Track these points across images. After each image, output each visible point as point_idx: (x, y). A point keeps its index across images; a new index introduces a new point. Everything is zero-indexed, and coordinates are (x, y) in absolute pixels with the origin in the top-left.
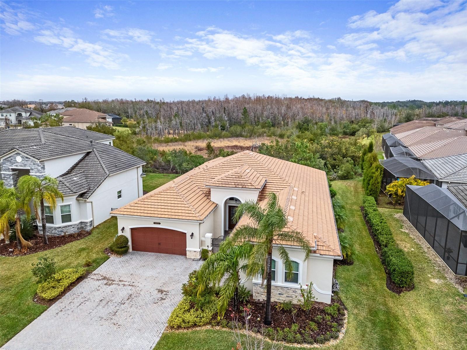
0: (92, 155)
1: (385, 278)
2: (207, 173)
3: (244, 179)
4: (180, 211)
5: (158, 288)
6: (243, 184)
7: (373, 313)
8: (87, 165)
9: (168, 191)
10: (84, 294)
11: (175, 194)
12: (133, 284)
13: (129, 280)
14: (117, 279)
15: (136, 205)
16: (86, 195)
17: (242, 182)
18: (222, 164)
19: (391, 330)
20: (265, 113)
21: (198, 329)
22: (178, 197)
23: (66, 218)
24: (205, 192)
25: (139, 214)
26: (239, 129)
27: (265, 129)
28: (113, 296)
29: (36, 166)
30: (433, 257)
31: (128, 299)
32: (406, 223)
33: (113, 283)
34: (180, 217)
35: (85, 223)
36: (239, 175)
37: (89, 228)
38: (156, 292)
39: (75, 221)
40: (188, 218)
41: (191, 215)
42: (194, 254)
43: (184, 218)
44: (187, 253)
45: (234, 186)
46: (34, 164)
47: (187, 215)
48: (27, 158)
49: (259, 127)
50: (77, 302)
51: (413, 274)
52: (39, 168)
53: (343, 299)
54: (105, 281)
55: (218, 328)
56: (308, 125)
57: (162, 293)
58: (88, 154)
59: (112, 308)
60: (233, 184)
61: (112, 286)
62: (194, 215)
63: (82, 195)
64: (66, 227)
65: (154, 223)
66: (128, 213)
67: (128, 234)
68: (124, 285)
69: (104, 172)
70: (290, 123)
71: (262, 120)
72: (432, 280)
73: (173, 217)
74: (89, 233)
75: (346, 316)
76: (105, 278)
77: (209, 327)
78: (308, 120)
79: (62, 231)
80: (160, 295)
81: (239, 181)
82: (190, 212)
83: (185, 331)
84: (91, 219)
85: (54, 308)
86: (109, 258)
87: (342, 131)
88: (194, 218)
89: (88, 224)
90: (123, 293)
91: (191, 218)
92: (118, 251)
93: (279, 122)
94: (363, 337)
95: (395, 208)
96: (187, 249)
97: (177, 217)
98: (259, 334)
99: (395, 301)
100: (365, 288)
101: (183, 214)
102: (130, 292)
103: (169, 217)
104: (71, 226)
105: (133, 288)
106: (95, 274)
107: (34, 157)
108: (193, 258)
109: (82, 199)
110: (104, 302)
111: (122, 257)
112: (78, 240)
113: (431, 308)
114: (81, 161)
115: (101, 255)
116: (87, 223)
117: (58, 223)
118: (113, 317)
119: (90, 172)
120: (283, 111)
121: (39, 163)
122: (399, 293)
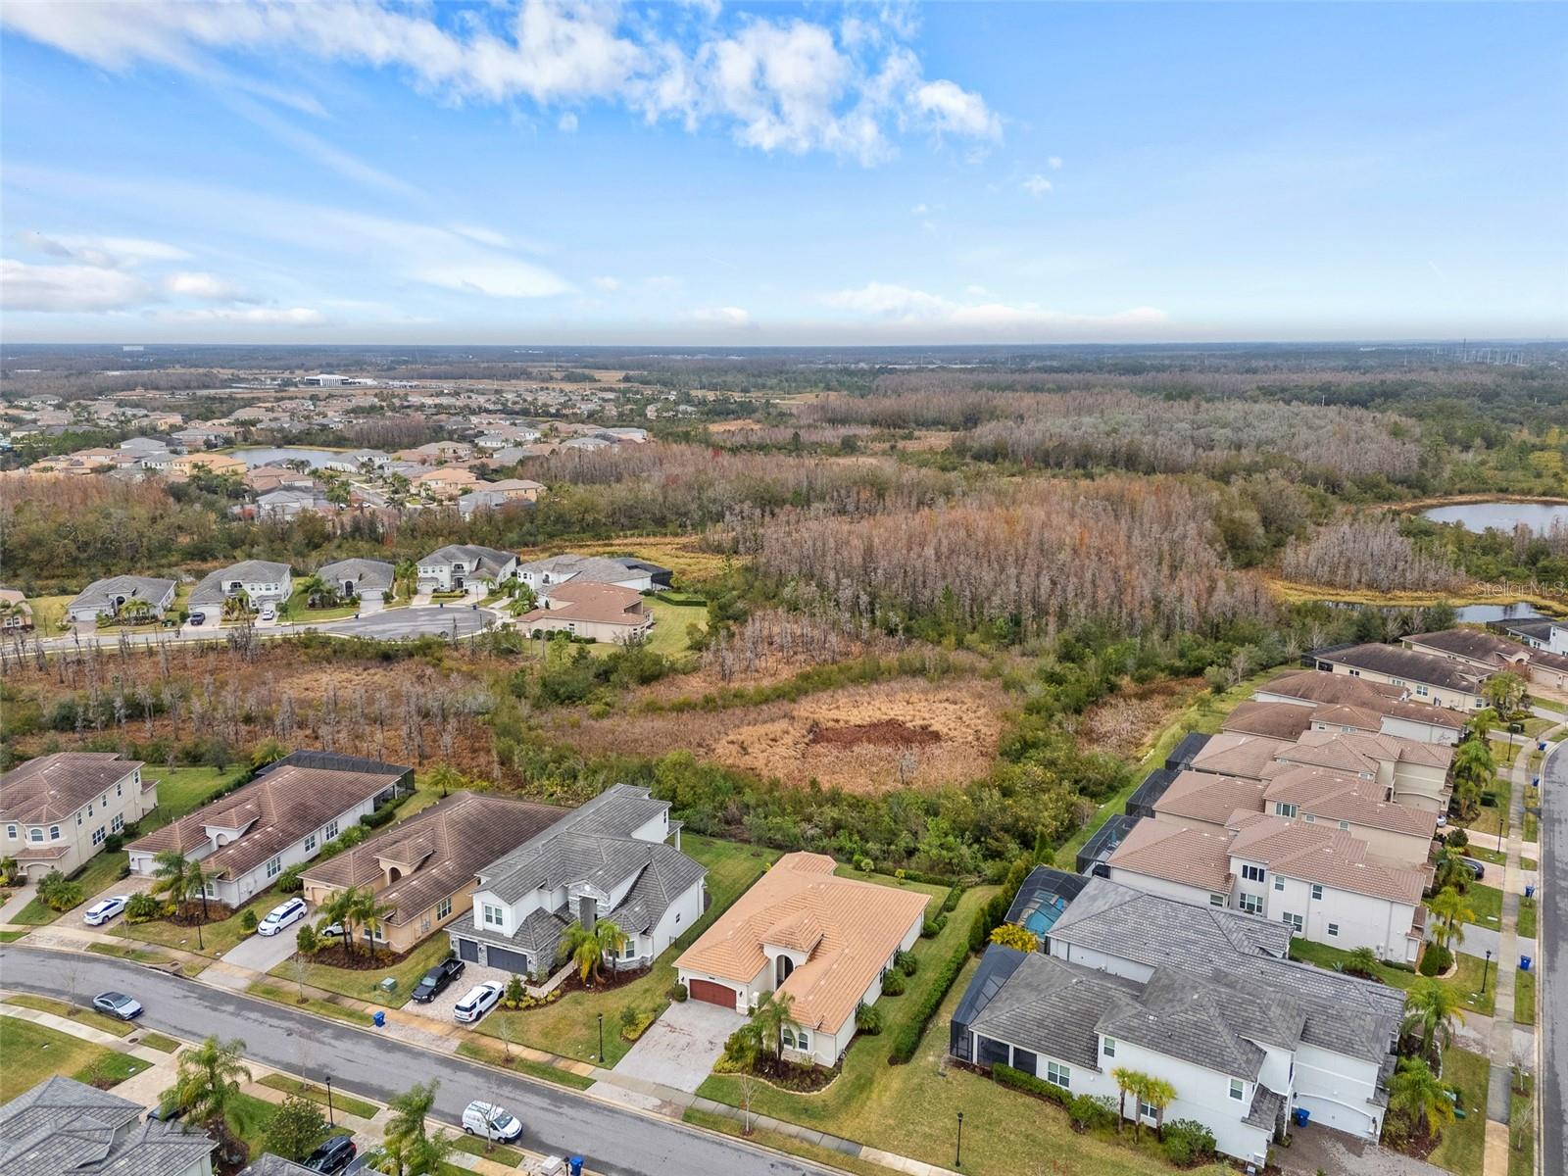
2: (767, 914)
3: (795, 938)
4: (732, 970)
5: (709, 1039)
6: (793, 944)
7: (859, 1077)
8: (644, 888)
10: (655, 1038)
11: (730, 948)
12: (690, 1033)
13: (687, 1029)
14: (678, 1027)
15: (693, 957)
16: (649, 930)
17: (793, 941)
21: (732, 1074)
22: (732, 953)
23: (630, 954)
25: (699, 967)
28: (676, 1044)
29: (603, 897)
31: (687, 1047)
33: (675, 1030)
35: (646, 958)
38: (707, 1042)
39: (637, 958)
42: (743, 1009)
44: (737, 1008)
45: (785, 945)
46: (601, 895)
48: (594, 885)
50: (651, 1044)
53: (844, 1065)
54: (669, 1028)
55: (746, 1075)
58: (645, 868)
61: (674, 1033)
64: (631, 962)
65: (710, 978)
66: (685, 967)
67: (687, 983)
68: (684, 1034)
69: (664, 899)
74: (650, 969)
75: (836, 1078)
77: (740, 1074)
79: (625, 967)
81: (790, 940)
82: (740, 972)
83: (724, 1075)
84: (650, 955)
86: (671, 1004)
89: (649, 959)
90: (682, 1041)
92: (679, 999)
94: (839, 1092)
96: (737, 1004)
98: (772, 1083)
99: (884, 1071)
100: (870, 1058)
104: (635, 961)
106: (661, 1020)
108: (742, 1013)
109: (644, 934)
110: (670, 1046)
111: (682, 1005)
112: (642, 976)
113: (906, 1079)
114: (639, 877)
115: (664, 1001)
117: (623, 958)
118: (677, 1060)
119: (649, 896)
121: (605, 894)
122: (893, 1065)
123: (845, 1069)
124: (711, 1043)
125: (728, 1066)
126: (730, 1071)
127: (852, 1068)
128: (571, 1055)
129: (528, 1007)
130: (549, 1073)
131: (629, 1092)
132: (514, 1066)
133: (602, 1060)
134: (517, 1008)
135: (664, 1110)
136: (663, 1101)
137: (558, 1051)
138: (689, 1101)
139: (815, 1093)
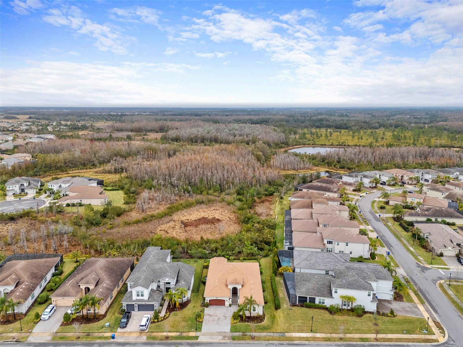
5: (223, 316)
8: (181, 275)
9: (217, 287)
13: (215, 314)
15: (210, 293)
19: (274, 319)
22: (221, 289)
24: (225, 285)
32: (283, 285)
45: (235, 283)
48: (170, 279)
55: (241, 323)
56: (243, 190)
58: (179, 270)
59: (217, 322)
65: (216, 298)
66: (209, 296)
67: (208, 302)
70: (231, 186)
72: (285, 306)
74: (190, 301)
75: (265, 317)
76: (209, 315)
85: (203, 323)
86: (204, 309)
87: (264, 193)
94: (269, 321)
95: (281, 278)
96: (225, 304)
98: (249, 323)
99: (276, 312)
100: (270, 310)
104: (186, 299)
105: (217, 317)
106: (205, 314)
108: (227, 306)
110: (213, 321)
111: (208, 308)
113: (283, 313)
114: (178, 273)
119: (185, 279)
120: (225, 176)
123: (266, 314)
124: (225, 317)
125: (235, 321)
126: (236, 323)
127: (268, 313)
128: (185, 331)
129: (162, 320)
130: (183, 338)
131: (211, 337)
132: (170, 339)
133: (196, 330)
134: (158, 321)
135: (225, 339)
136: (223, 336)
137: (180, 331)
138: (230, 334)
139: (263, 323)
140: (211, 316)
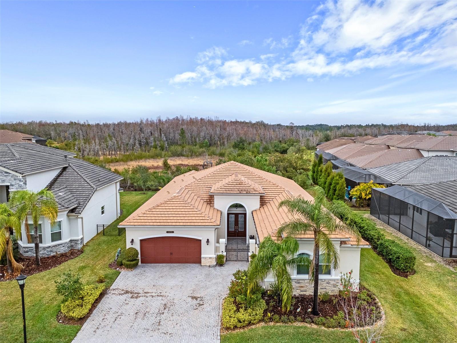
0: (69, 170)
1: (388, 266)
2: (201, 183)
3: (245, 186)
4: (193, 218)
5: (190, 295)
6: (247, 190)
7: (397, 295)
8: (67, 180)
9: (174, 200)
10: (114, 309)
11: (182, 203)
12: (161, 294)
13: (155, 291)
14: (141, 291)
15: (145, 215)
16: (77, 210)
17: (244, 188)
18: (212, 174)
19: (419, 307)
20: (202, 134)
21: (253, 327)
22: (186, 205)
23: (56, 236)
24: (205, 200)
25: (151, 224)
26: (179, 149)
27: (204, 149)
28: (147, 308)
29: (18, 182)
30: (415, 246)
31: (165, 309)
32: (377, 221)
33: (139, 295)
34: (196, 224)
35: (76, 240)
36: (239, 182)
37: (80, 246)
38: (190, 299)
39: (65, 239)
40: (204, 224)
41: (206, 221)
42: (210, 260)
43: (200, 224)
44: (202, 260)
45: (239, 192)
46: (15, 179)
47: (202, 221)
48: (6, 172)
49: (198, 146)
50: (110, 317)
51: (415, 259)
52: (22, 183)
53: (366, 286)
54: (130, 295)
55: (272, 324)
56: (243, 145)
57: (197, 299)
58: (65, 169)
59: (153, 320)
60: (237, 190)
61: (139, 299)
62: (209, 221)
63: (73, 211)
64: (56, 246)
65: (167, 232)
66: (139, 224)
67: (137, 246)
68: (153, 296)
69: (90, 186)
70: (226, 143)
71: (199, 140)
72: (426, 264)
73: (188, 224)
74: (82, 251)
75: (377, 300)
76: (127, 292)
77: (263, 324)
78: (243, 140)
79: (51, 251)
80: (195, 302)
81: (241, 188)
82: (204, 218)
83: (242, 330)
84: (81, 237)
85: (87, 326)
86: (120, 273)
87: (273, 149)
88: (211, 224)
89: (79, 242)
90: (156, 304)
91: (207, 224)
92: (130, 265)
93: (216, 142)
94: (401, 315)
95: (360, 210)
96: (202, 256)
97: (192, 224)
98: (313, 324)
99: (407, 284)
100: (377, 275)
101: (198, 221)
102: (164, 303)
103: (184, 224)
104: (61, 244)
105: (163, 298)
106: (114, 290)
107: (16, 172)
108: (208, 265)
109: (74, 214)
110: (140, 315)
111: (134, 271)
112: (72, 258)
113: (438, 286)
114: (58, 176)
115: (109, 271)
116: (77, 240)
117: (47, 242)
118: (160, 327)
119: (74, 187)
120: (218, 133)
121: (21, 177)
122: (406, 276)
139: (379, 323)
140: (135, 295)
